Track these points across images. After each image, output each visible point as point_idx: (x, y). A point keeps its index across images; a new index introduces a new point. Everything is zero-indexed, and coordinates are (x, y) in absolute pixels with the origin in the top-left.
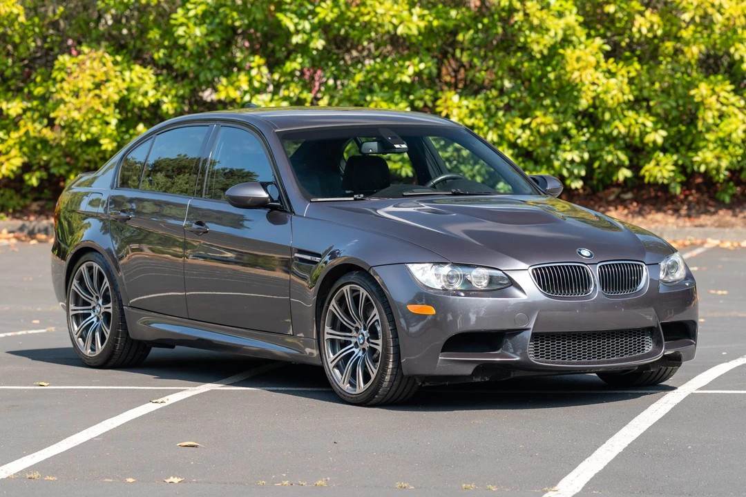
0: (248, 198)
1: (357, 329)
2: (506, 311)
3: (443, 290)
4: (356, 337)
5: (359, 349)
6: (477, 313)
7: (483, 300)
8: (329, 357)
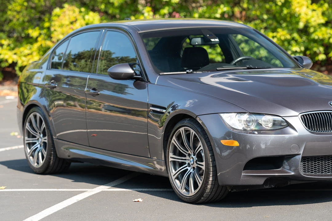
0: (122, 73)
1: (189, 155)
2: (283, 142)
3: (244, 130)
4: (189, 160)
5: (191, 167)
6: (266, 144)
7: (268, 136)
8: (172, 172)
